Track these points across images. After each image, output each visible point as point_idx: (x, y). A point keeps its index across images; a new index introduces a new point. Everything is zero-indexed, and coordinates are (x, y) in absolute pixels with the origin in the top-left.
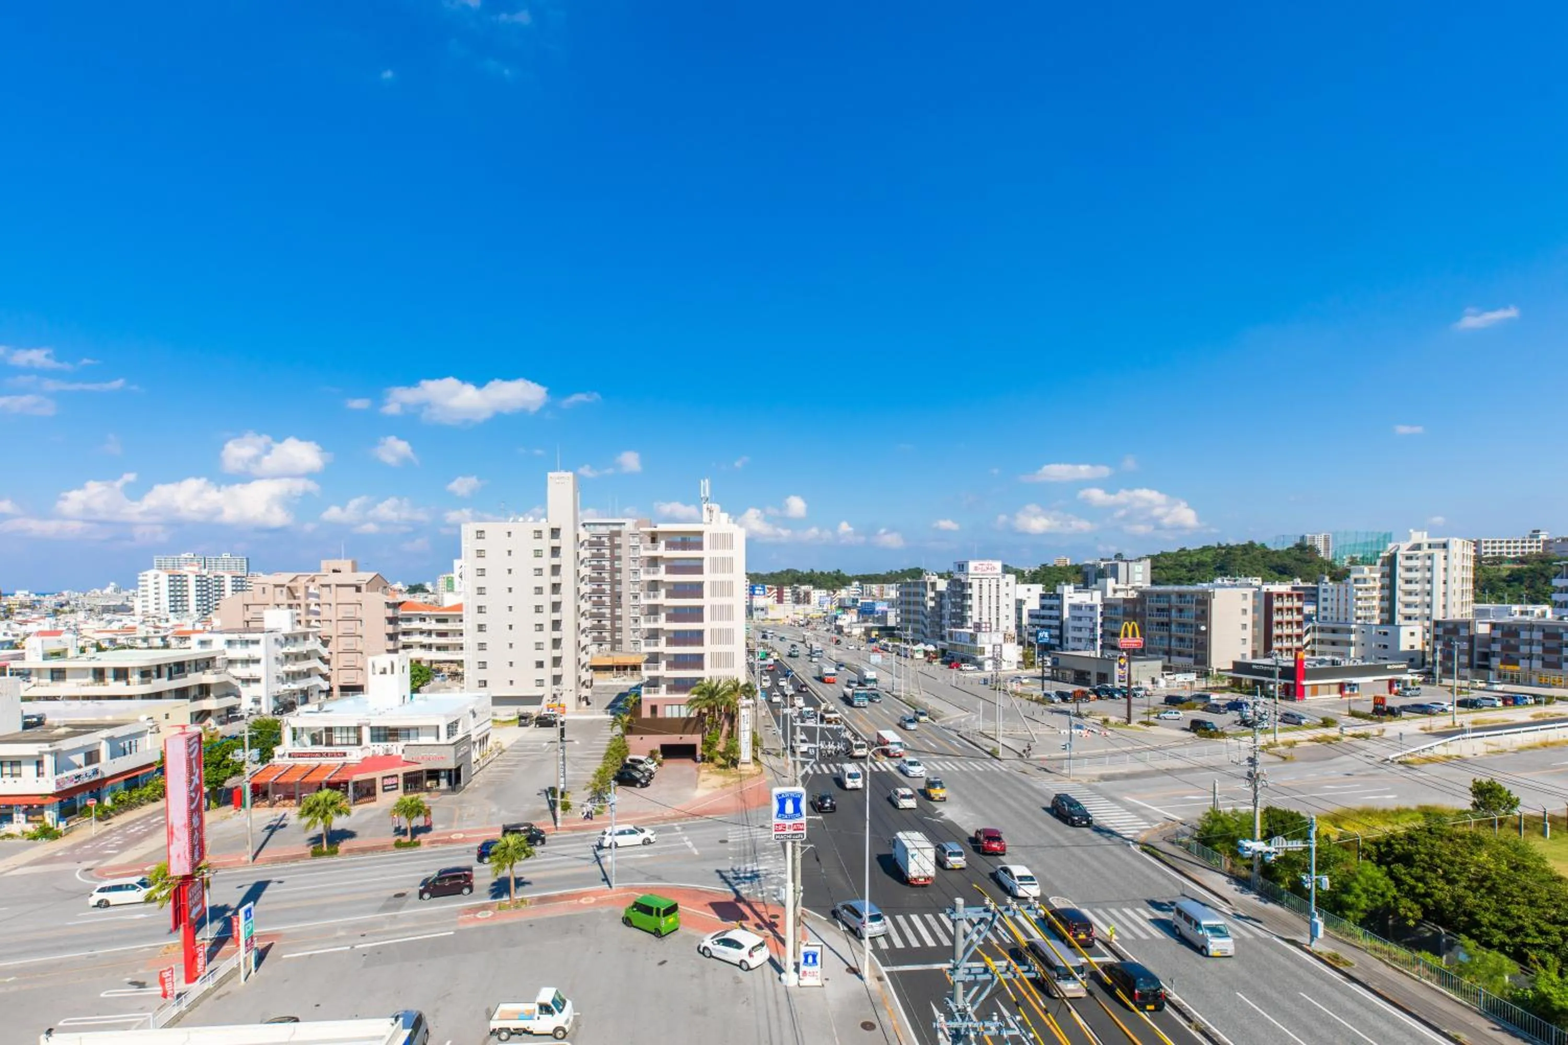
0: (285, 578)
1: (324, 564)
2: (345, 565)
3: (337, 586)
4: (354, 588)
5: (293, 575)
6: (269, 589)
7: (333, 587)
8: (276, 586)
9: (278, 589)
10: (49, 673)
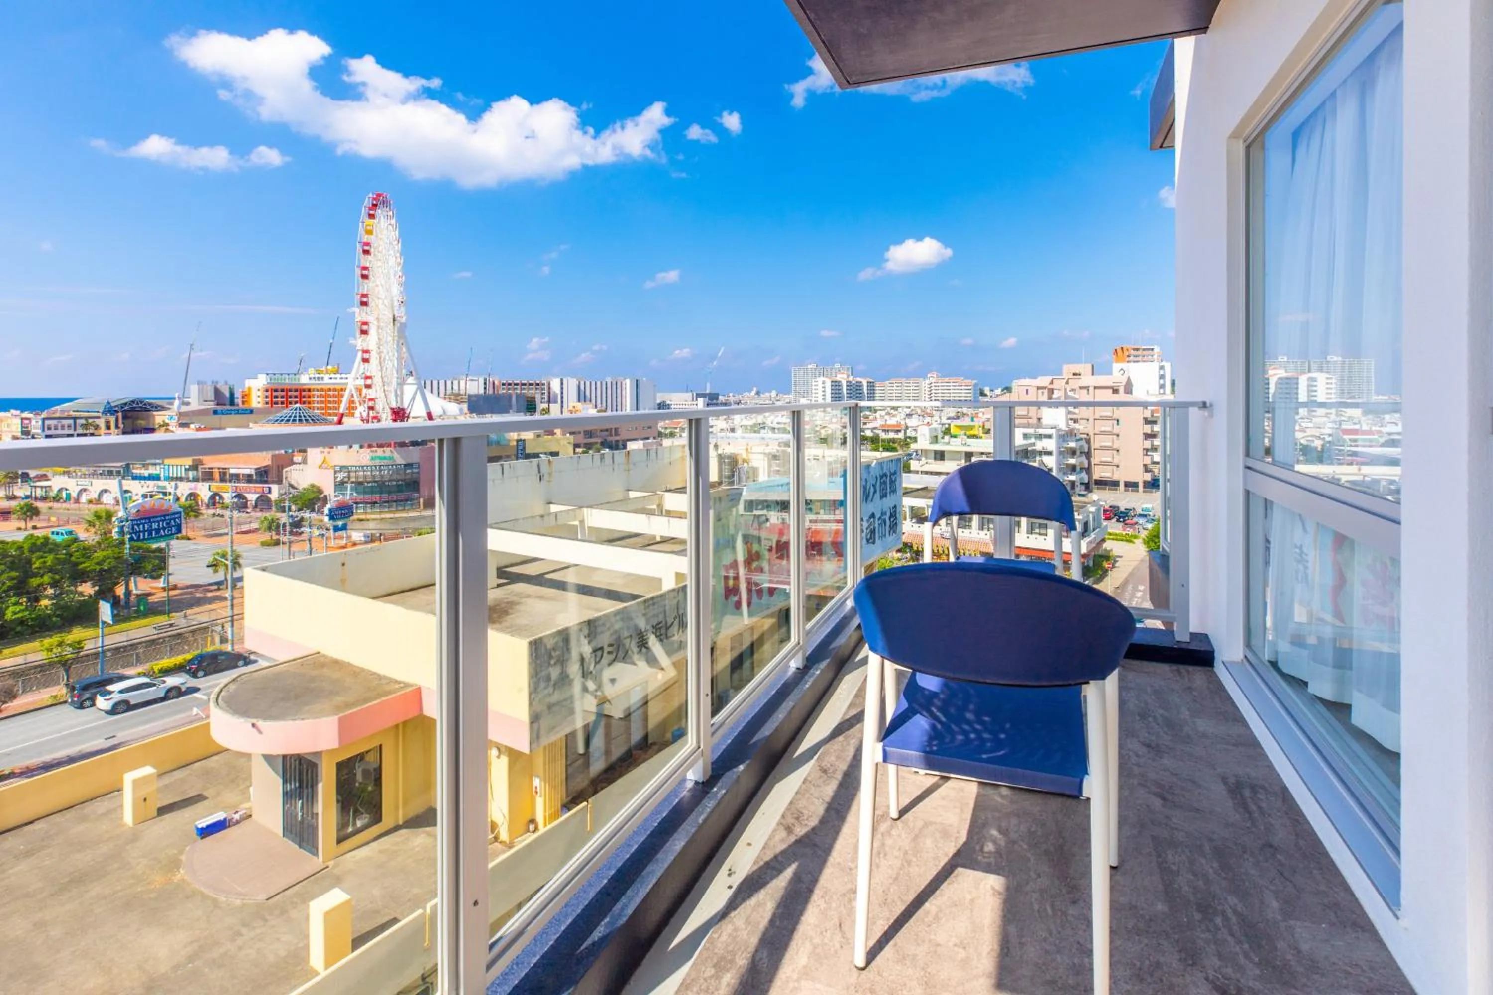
0: (1044, 381)
1: (1066, 368)
2: (1084, 368)
3: (1095, 388)
4: (1111, 390)
5: (1049, 378)
6: (1032, 391)
7: (1091, 389)
8: (1038, 388)
9: (1040, 391)
10: (933, 455)
